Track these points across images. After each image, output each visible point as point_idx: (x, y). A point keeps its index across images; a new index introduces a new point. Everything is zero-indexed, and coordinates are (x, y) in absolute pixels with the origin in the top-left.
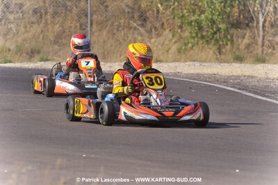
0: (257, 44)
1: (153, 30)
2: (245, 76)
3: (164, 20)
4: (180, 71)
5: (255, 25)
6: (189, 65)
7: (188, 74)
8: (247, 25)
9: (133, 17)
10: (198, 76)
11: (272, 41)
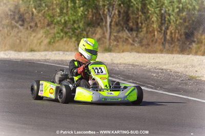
0: (105, 38)
1: (29, 28)
3: (37, 20)
4: (49, 58)
5: (104, 24)
6: (55, 54)
7: (54, 60)
8: (99, 24)
9: (14, 18)
10: (62, 62)
11: (117, 36)
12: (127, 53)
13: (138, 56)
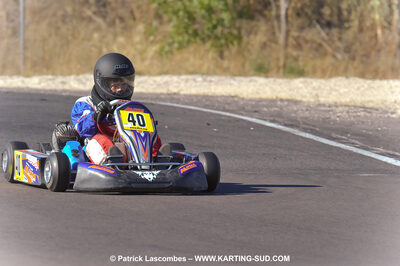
0: (276, 42)
1: (117, 21)
2: (282, 100)
3: (134, 6)
5: (273, 12)
7: (190, 96)
8: (261, 13)
9: (87, 2)
10: (208, 100)
11: (298, 37)
12: (340, 78)
13: (366, 86)
